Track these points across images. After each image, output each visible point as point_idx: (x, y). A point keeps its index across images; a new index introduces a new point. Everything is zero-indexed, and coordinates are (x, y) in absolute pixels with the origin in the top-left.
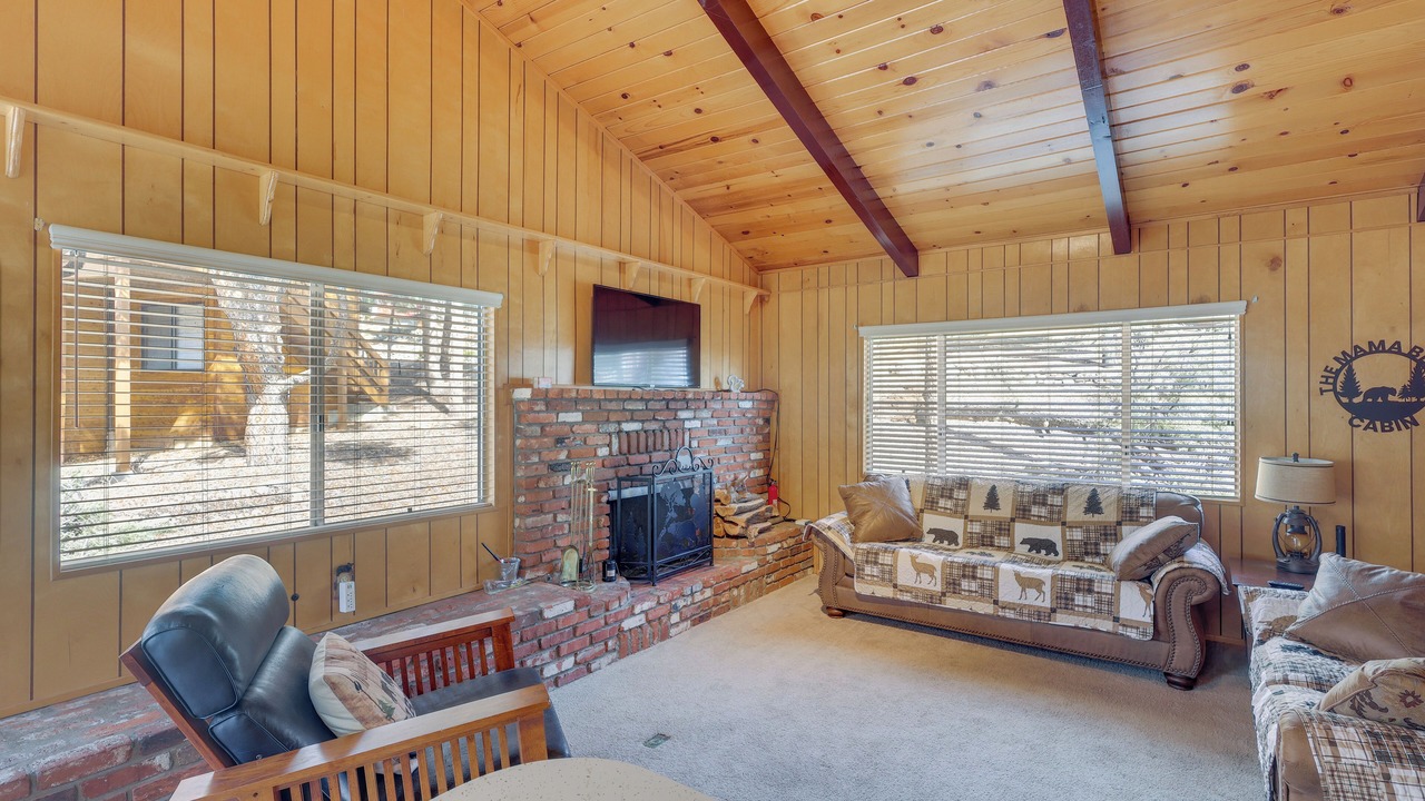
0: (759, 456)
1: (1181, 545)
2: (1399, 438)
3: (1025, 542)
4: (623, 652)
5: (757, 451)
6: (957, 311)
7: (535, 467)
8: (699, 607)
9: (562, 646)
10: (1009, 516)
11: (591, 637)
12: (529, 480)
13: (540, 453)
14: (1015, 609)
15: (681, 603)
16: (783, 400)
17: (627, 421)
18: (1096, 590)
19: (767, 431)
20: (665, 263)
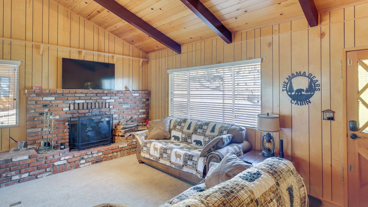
0: (144, 111)
1: (218, 145)
2: (305, 107)
3: (195, 141)
4: (55, 172)
5: (142, 109)
6: (189, 65)
7: (32, 114)
8: (96, 158)
9: (22, 170)
10: (192, 132)
11: (37, 167)
12: (30, 118)
13: (35, 110)
14: (174, 164)
15: (86, 157)
16: (152, 93)
17: (77, 100)
18: (193, 160)
19: (148, 103)
20: (101, 52)
